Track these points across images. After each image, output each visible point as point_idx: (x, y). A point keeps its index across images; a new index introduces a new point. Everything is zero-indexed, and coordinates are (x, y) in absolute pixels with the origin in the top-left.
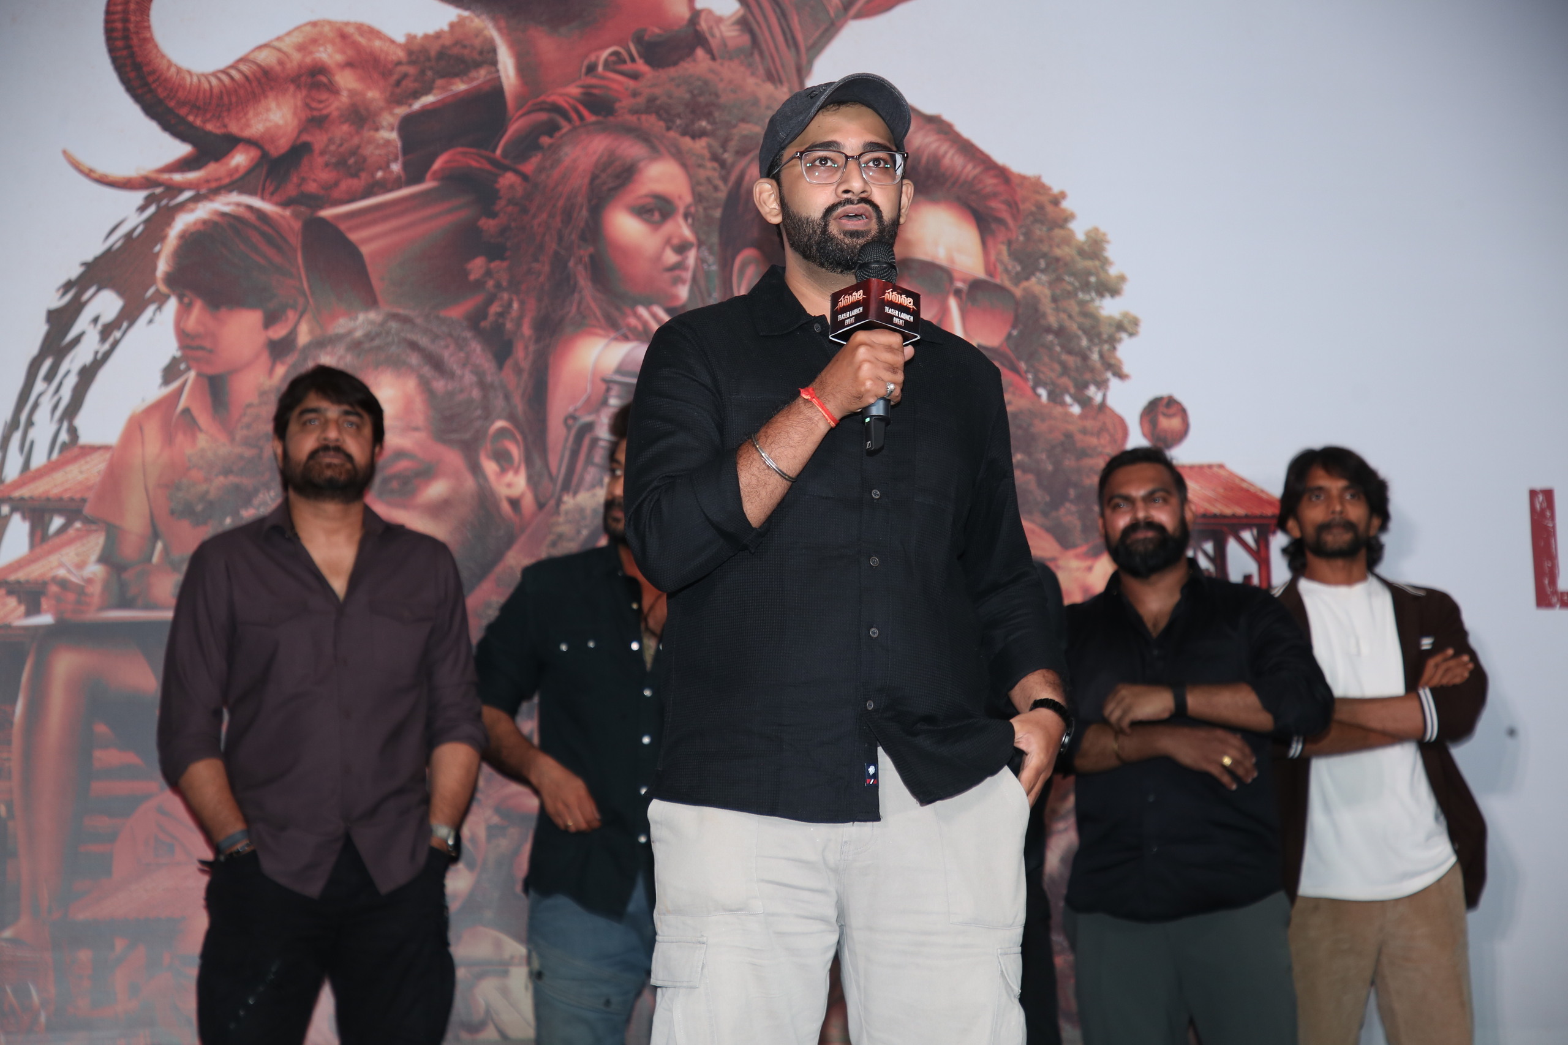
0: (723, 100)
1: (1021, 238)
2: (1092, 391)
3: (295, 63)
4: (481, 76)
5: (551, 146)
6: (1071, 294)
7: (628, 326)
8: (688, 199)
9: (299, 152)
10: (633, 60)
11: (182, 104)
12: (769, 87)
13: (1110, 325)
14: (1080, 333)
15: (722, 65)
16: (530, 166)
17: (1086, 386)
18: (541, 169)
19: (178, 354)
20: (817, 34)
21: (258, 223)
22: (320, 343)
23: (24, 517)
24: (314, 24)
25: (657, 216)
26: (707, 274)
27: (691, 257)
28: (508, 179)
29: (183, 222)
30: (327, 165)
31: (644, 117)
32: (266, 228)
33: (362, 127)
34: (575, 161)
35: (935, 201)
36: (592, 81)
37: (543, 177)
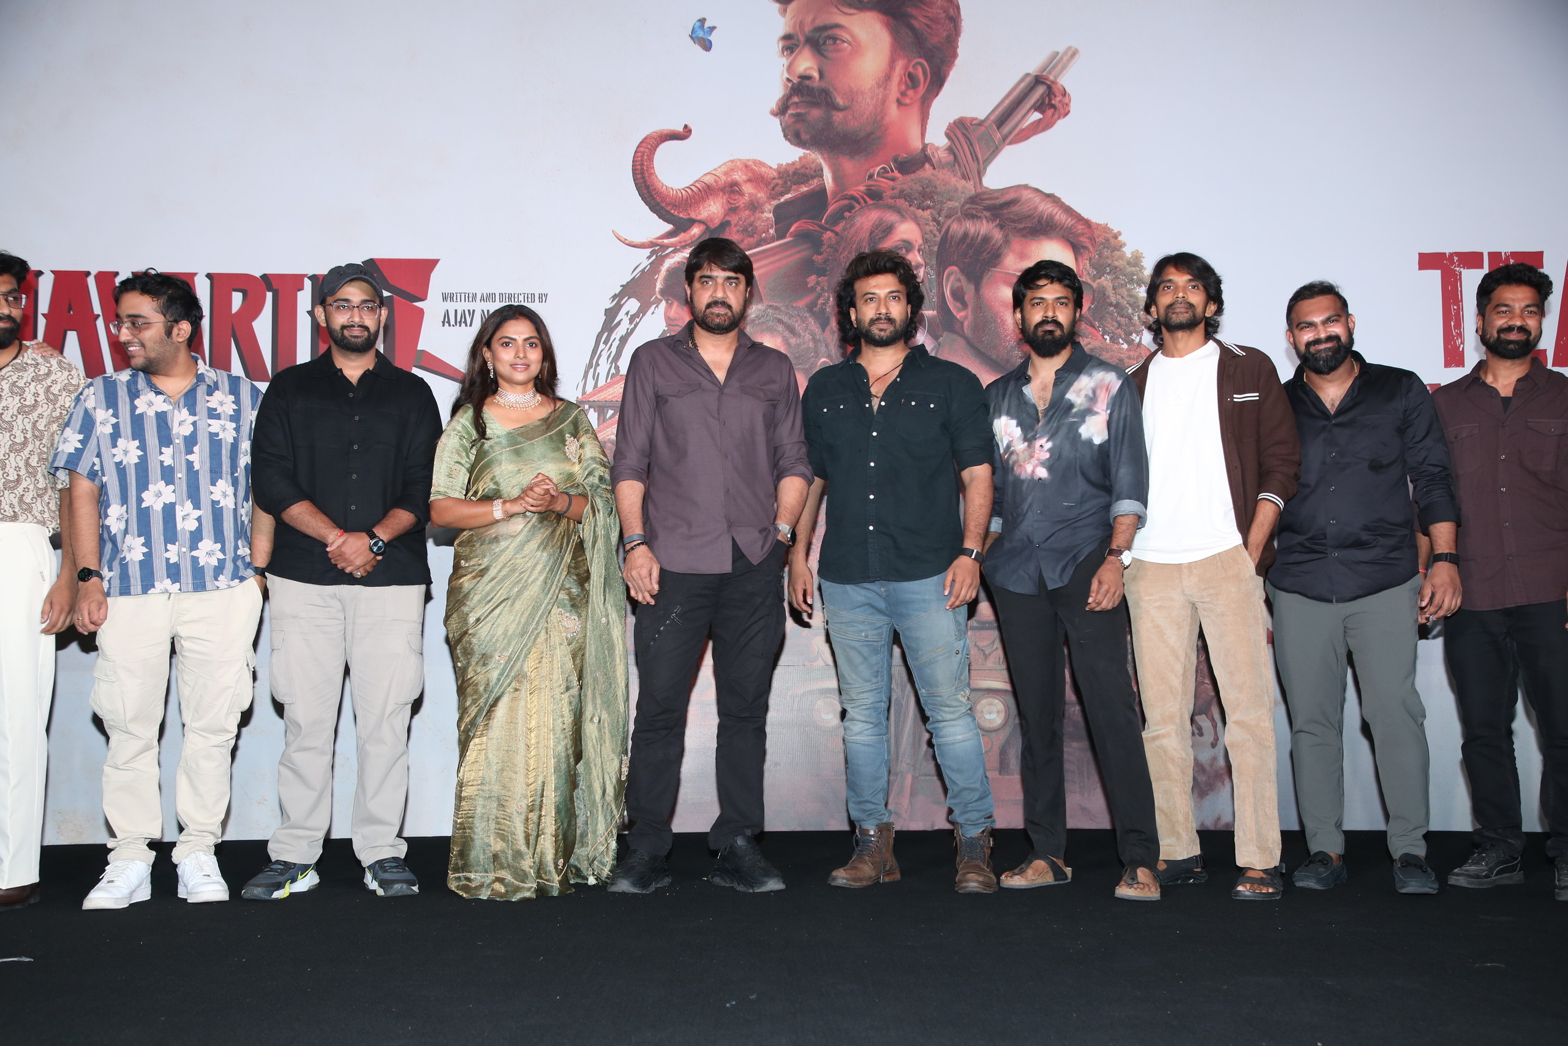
0: (939, 190)
2: (1134, 335)
3: (723, 182)
4: (815, 183)
5: (850, 216)
6: (1124, 286)
8: (920, 241)
9: (725, 225)
10: (892, 171)
11: (668, 204)
12: (963, 182)
15: (939, 172)
16: (839, 228)
17: (1131, 334)
18: (844, 230)
19: (666, 329)
20: (989, 154)
23: (594, 410)
24: (732, 161)
25: (904, 250)
26: (930, 281)
27: (922, 271)
28: (829, 234)
29: (668, 263)
30: (738, 231)
31: (898, 200)
33: (755, 212)
34: (862, 224)
35: (1051, 239)
36: (871, 183)
37: (846, 233)
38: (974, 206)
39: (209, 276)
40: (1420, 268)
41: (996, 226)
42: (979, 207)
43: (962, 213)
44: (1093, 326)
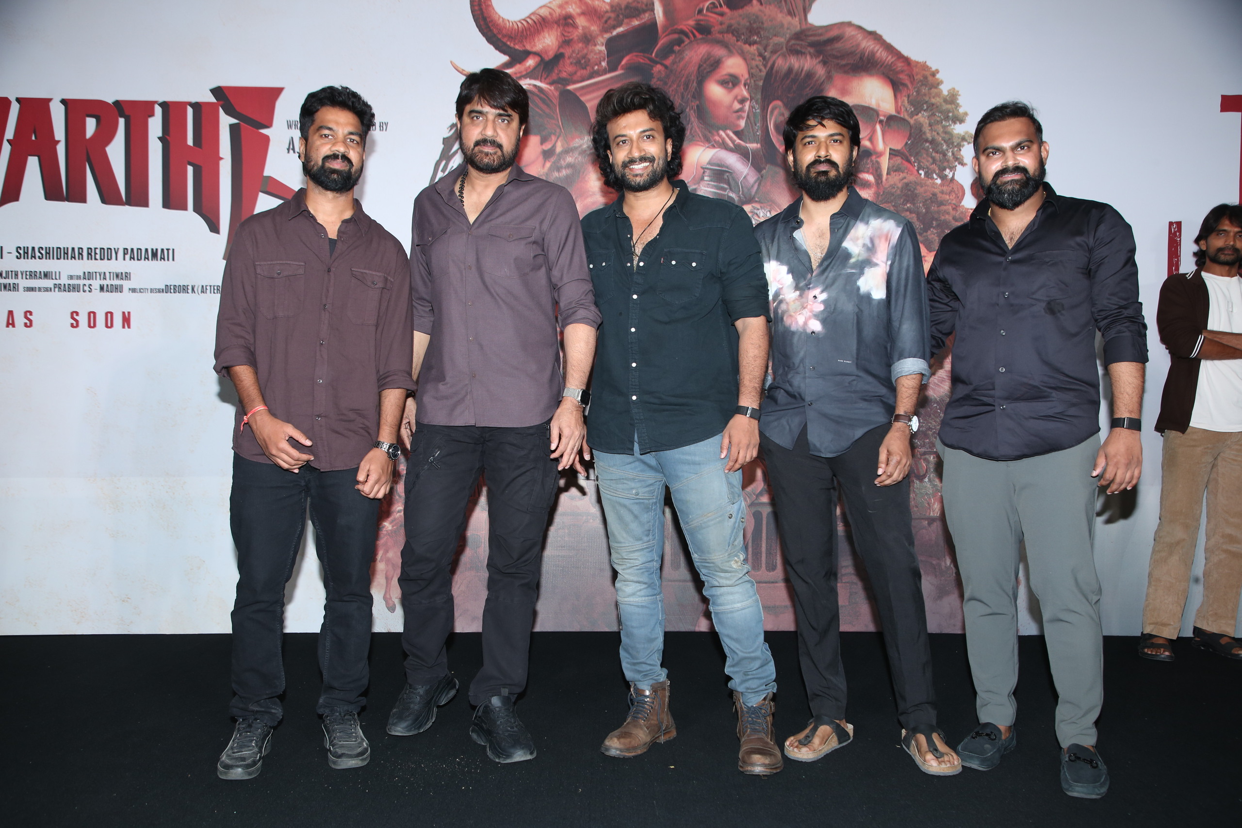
0: (765, 25)
1: (915, 93)
2: (947, 172)
3: (557, 14)
4: (646, 17)
5: (679, 51)
6: (939, 122)
7: (715, 141)
8: (746, 76)
9: (558, 57)
10: (721, 6)
11: (504, 36)
12: (789, 18)
13: (959, 138)
14: (943, 142)
15: (766, 8)
16: (668, 62)
17: (945, 170)
18: (674, 63)
21: (538, 93)
22: (567, 151)
25: (730, 84)
26: (755, 114)
27: (747, 104)
28: (659, 67)
30: (571, 63)
31: (725, 35)
32: (542, 95)
33: (588, 44)
34: (691, 58)
35: (871, 75)
36: (701, 17)
37: (675, 67)
38: (798, 42)
39: (63, 102)
40: (1222, 111)
41: (819, 62)
42: (803, 43)
43: (787, 49)
44: (909, 161)
